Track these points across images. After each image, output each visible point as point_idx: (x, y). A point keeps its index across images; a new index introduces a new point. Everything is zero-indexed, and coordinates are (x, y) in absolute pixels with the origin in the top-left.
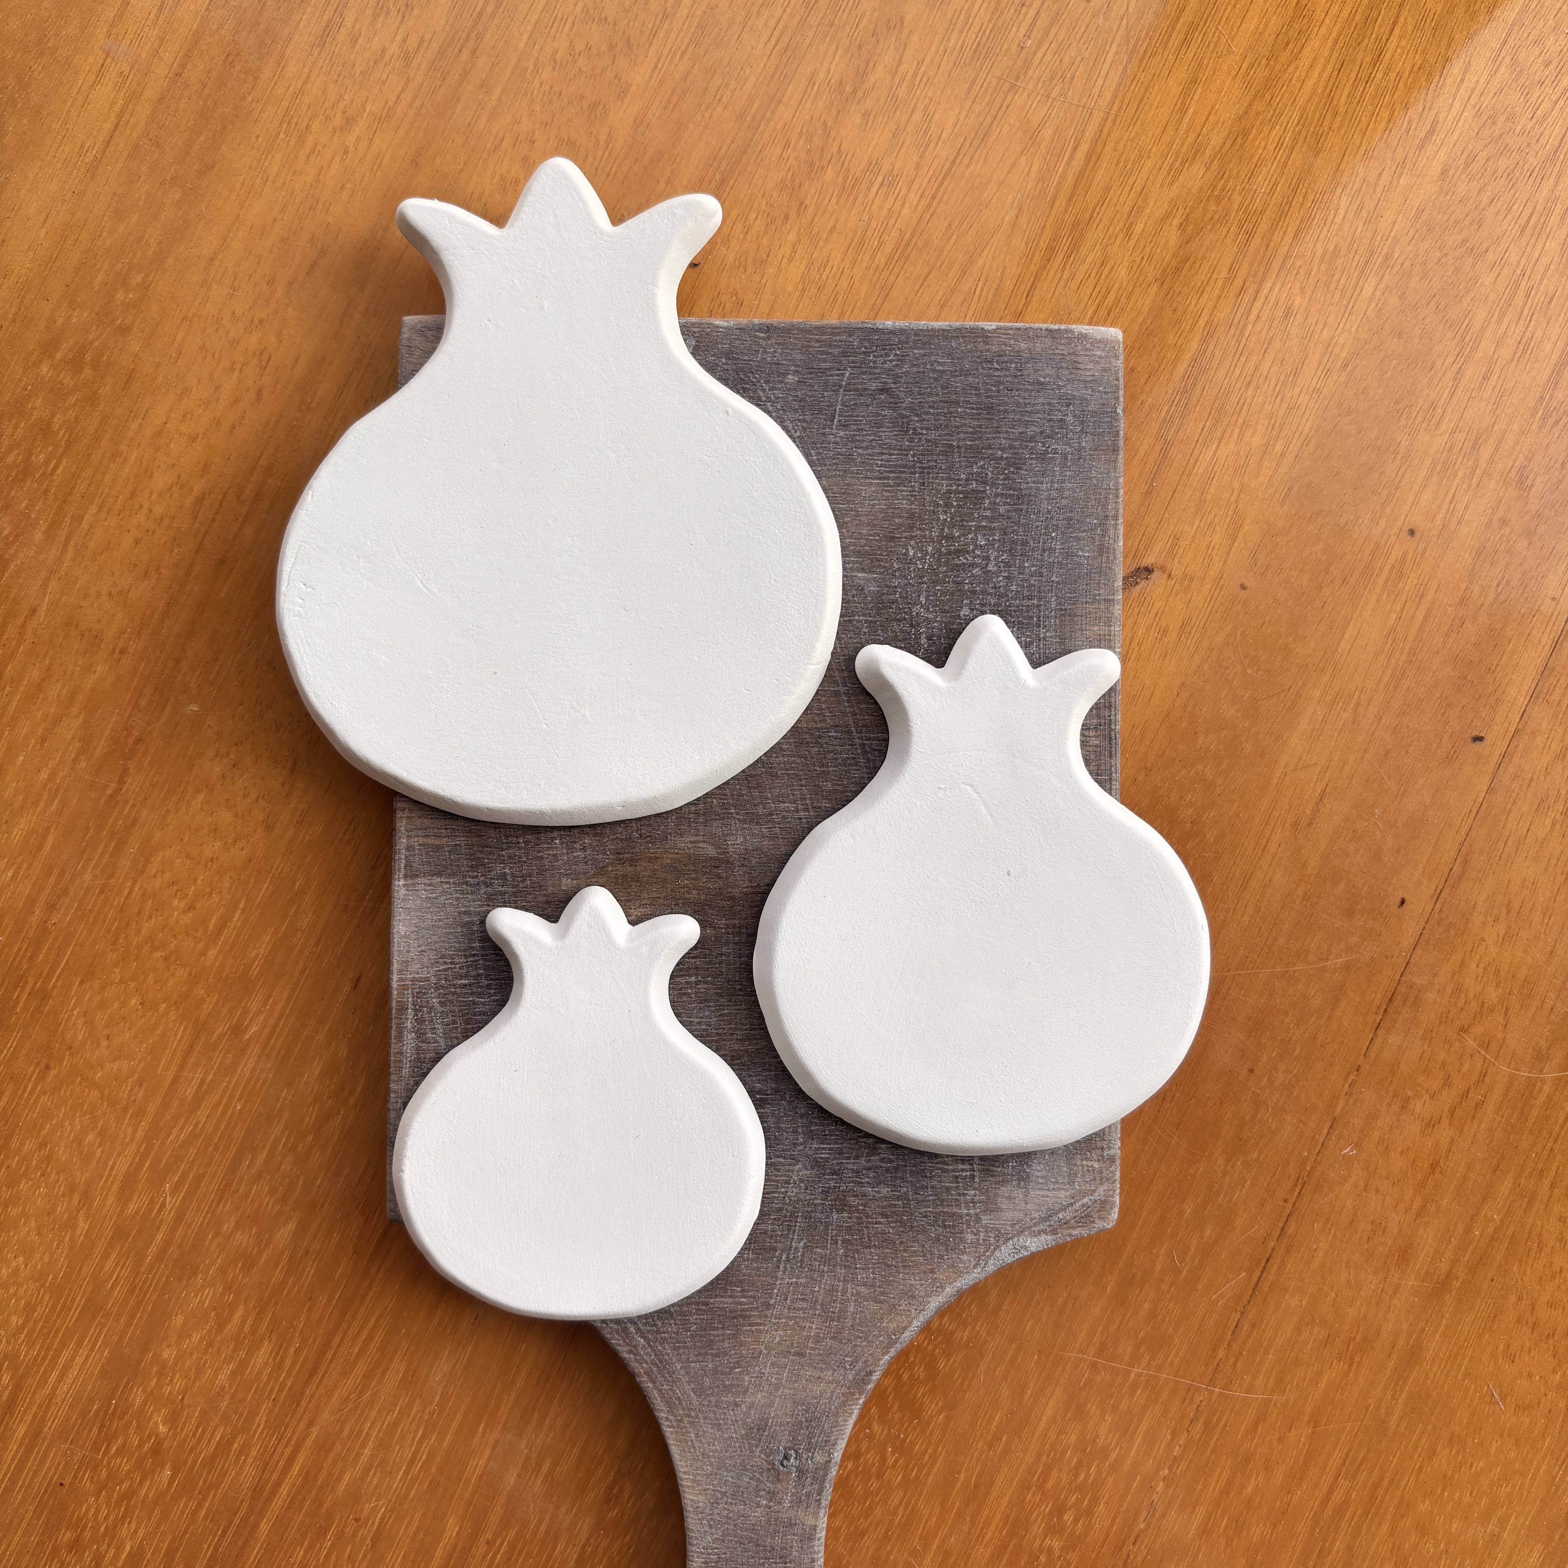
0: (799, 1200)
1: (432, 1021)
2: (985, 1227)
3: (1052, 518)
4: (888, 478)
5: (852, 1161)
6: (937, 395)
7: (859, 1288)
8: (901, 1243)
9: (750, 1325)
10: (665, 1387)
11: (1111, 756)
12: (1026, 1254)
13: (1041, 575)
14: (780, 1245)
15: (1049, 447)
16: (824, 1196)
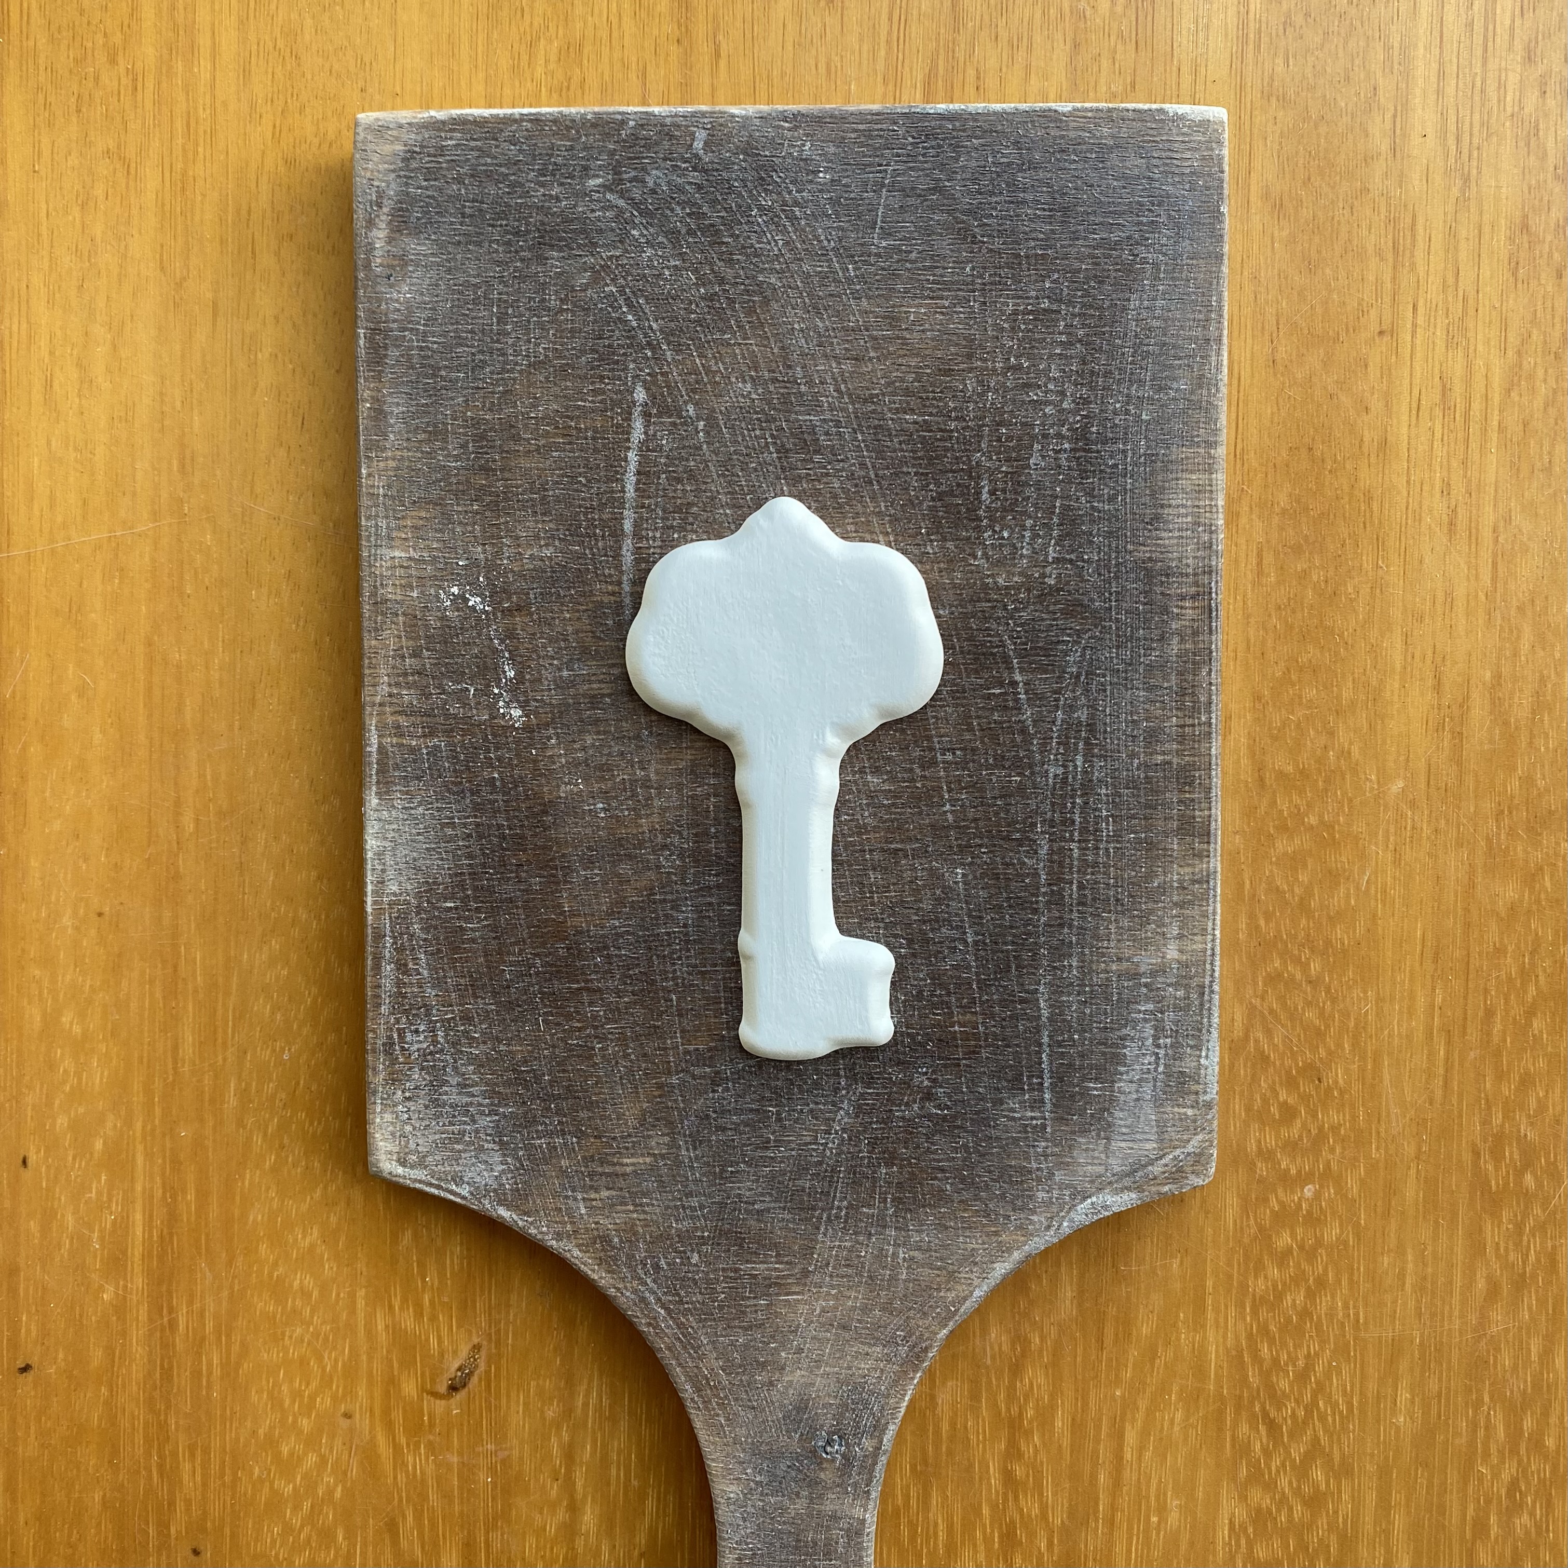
0: (841, 1153)
1: (414, 949)
2: (1059, 1183)
4: (942, 297)
6: (1001, 194)
7: (912, 1253)
8: (961, 1201)
10: (690, 1364)
11: (1211, 633)
12: (1107, 1214)
13: (1127, 412)
14: (820, 1204)
15: (1137, 256)
16: (870, 1148)
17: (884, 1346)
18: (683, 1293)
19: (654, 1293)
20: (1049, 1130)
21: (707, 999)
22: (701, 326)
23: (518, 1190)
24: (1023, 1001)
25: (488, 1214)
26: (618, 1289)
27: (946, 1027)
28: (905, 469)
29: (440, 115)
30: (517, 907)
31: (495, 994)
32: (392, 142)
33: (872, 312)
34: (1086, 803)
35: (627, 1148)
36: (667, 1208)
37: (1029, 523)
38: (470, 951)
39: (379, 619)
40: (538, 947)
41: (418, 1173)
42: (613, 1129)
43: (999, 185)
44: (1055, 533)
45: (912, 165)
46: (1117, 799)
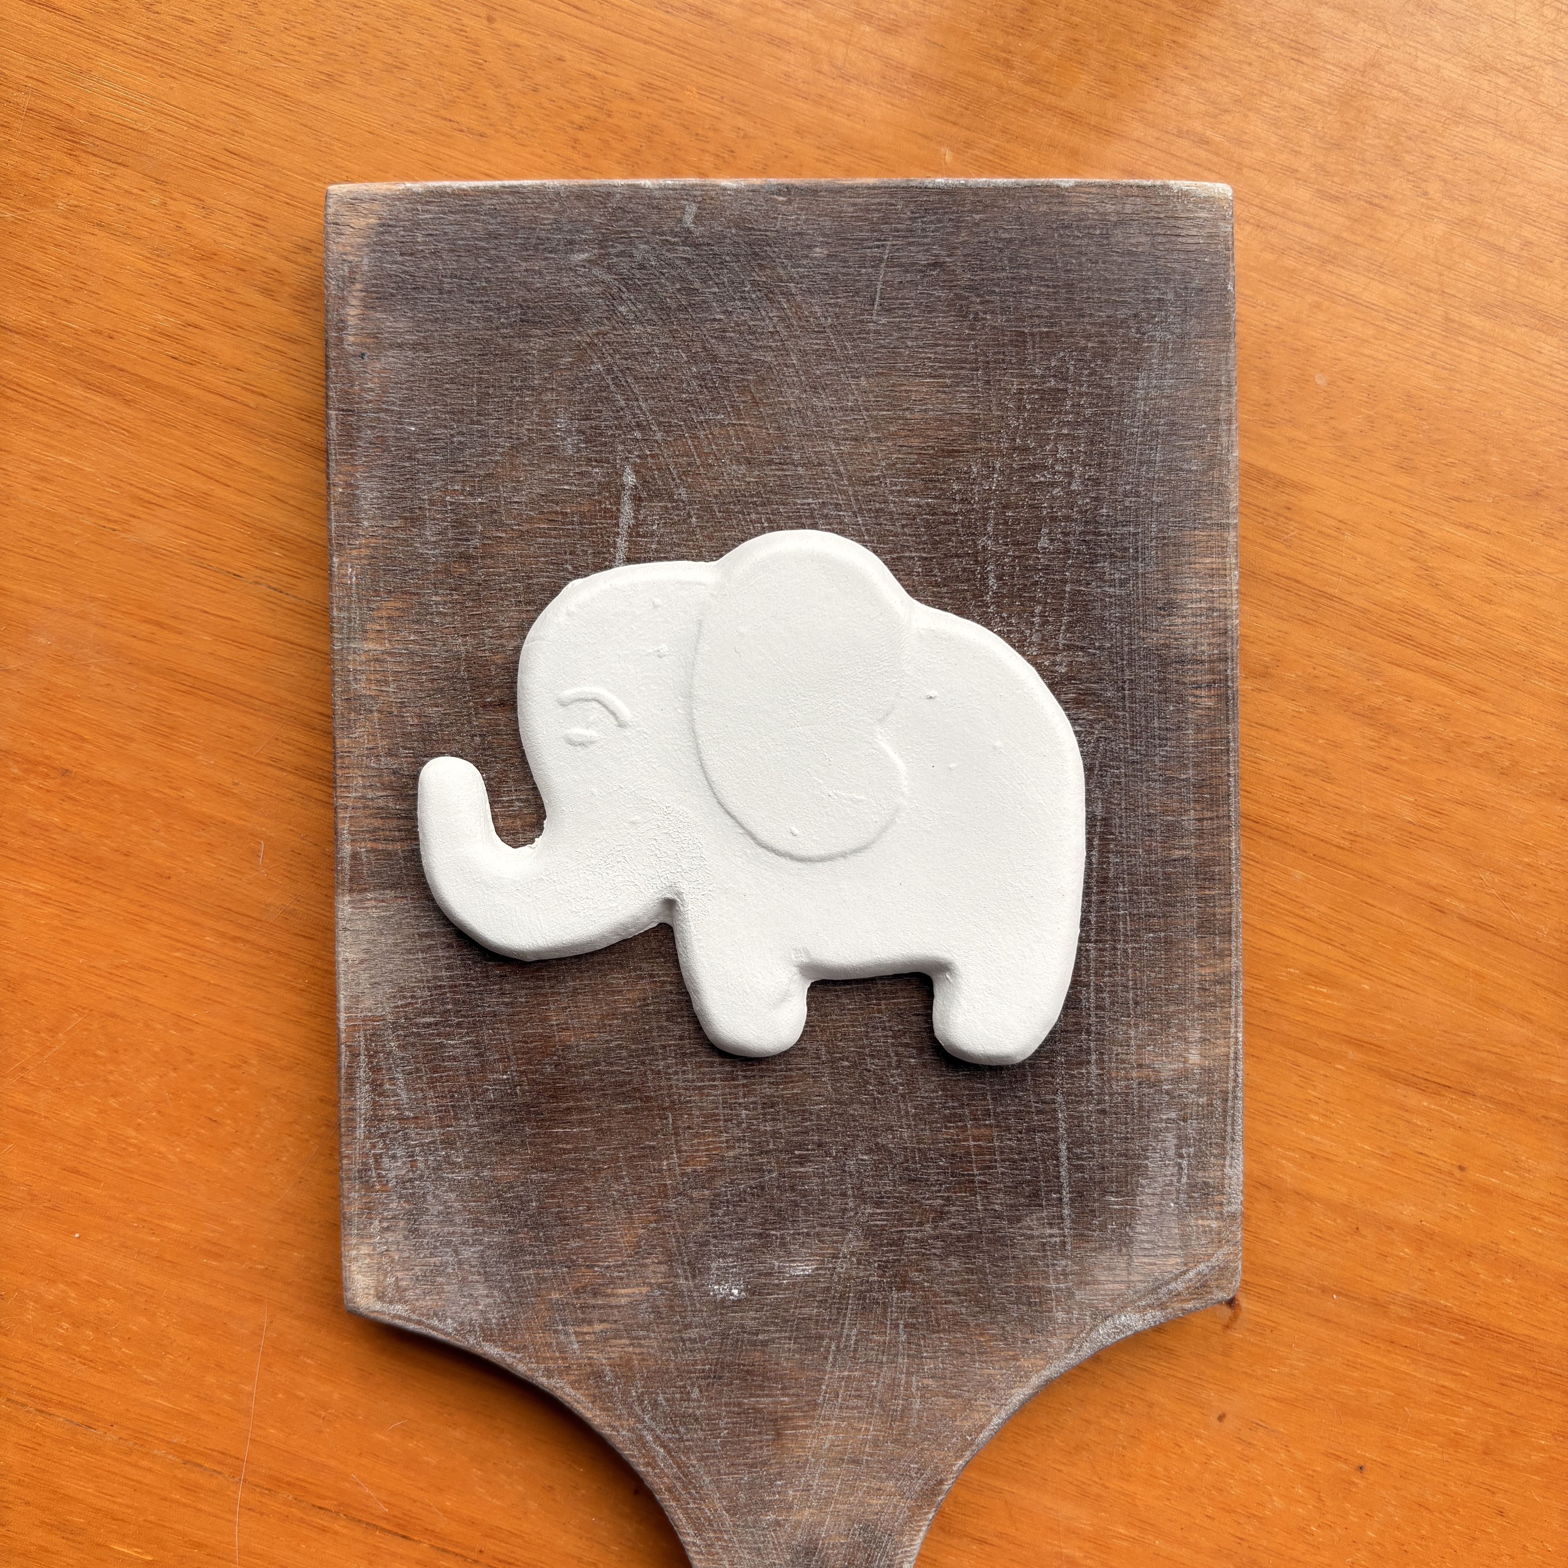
0: (850, 1278)
1: (390, 1068)
2: (1080, 1304)
4: (944, 376)
5: (915, 1228)
6: (1004, 270)
7: (925, 1381)
8: (977, 1325)
9: (793, 1428)
10: (691, 1506)
11: (1228, 722)
12: (1129, 1333)
13: (1137, 495)
14: (828, 1333)
15: (1144, 334)
16: (881, 1272)
17: (898, 1480)
18: (682, 1430)
19: (652, 1430)
20: (1068, 1247)
21: (705, 1116)
22: (693, 406)
23: (505, 1324)
24: (1039, 1112)
25: (473, 1350)
26: (614, 1428)
27: (959, 1141)
28: (907, 554)
29: (417, 186)
30: (501, 1022)
31: (478, 1116)
32: (366, 217)
33: (872, 391)
34: (1103, 902)
35: (622, 1278)
36: (664, 1341)
37: (1038, 609)
38: (451, 1069)
39: (353, 716)
40: (523, 1064)
41: (399, 1309)
42: (606, 1258)
43: (1001, 261)
44: (1065, 620)
45: (911, 240)
46: (1135, 897)
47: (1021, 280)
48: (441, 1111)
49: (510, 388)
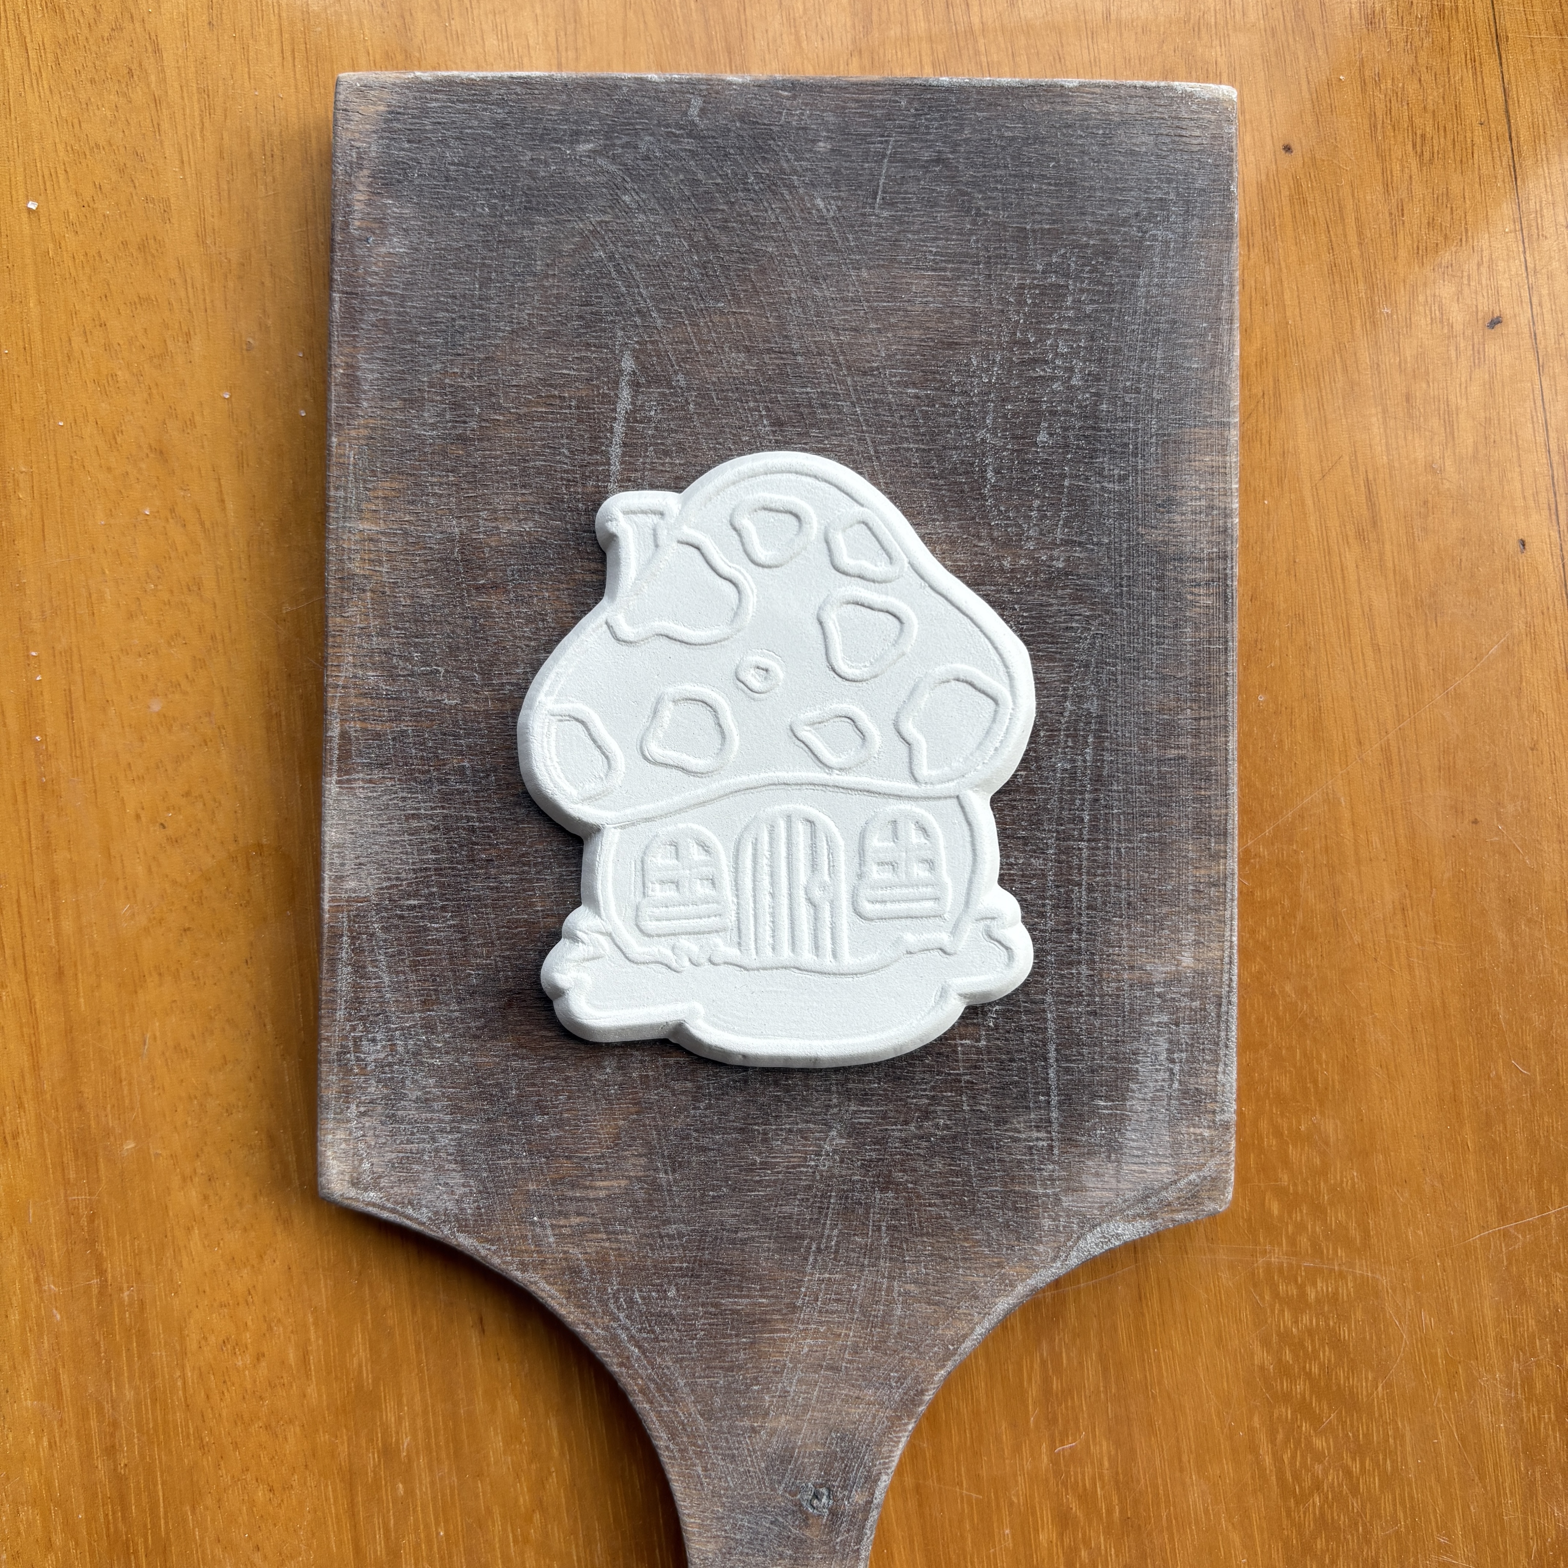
0: (832, 1176)
1: (373, 950)
2: (1067, 1211)
3: (1150, 321)
4: (944, 269)
5: (899, 1127)
6: (1006, 167)
7: (908, 1287)
8: (961, 1230)
9: (771, 1332)
10: (665, 1409)
11: (1226, 621)
12: (1117, 1243)
13: (1138, 391)
14: (809, 1232)
15: (1146, 232)
16: (863, 1171)
17: (878, 1389)
18: (657, 1329)
19: (627, 1329)
20: (1056, 1151)
22: (694, 293)
23: (481, 1215)
24: (1028, 1012)
25: (447, 1241)
26: (588, 1326)
28: (905, 445)
29: (426, 76)
30: (486, 906)
31: (460, 1001)
32: (374, 104)
33: (873, 283)
34: (1096, 800)
35: (600, 1171)
36: (642, 1236)
37: (1036, 503)
38: (434, 953)
39: (346, 595)
40: (507, 950)
41: (372, 1195)
42: (585, 1149)
43: (1004, 158)
44: (1063, 514)
45: (914, 136)
46: (1129, 796)
47: (1023, 177)
48: (423, 995)
49: (512, 274)
